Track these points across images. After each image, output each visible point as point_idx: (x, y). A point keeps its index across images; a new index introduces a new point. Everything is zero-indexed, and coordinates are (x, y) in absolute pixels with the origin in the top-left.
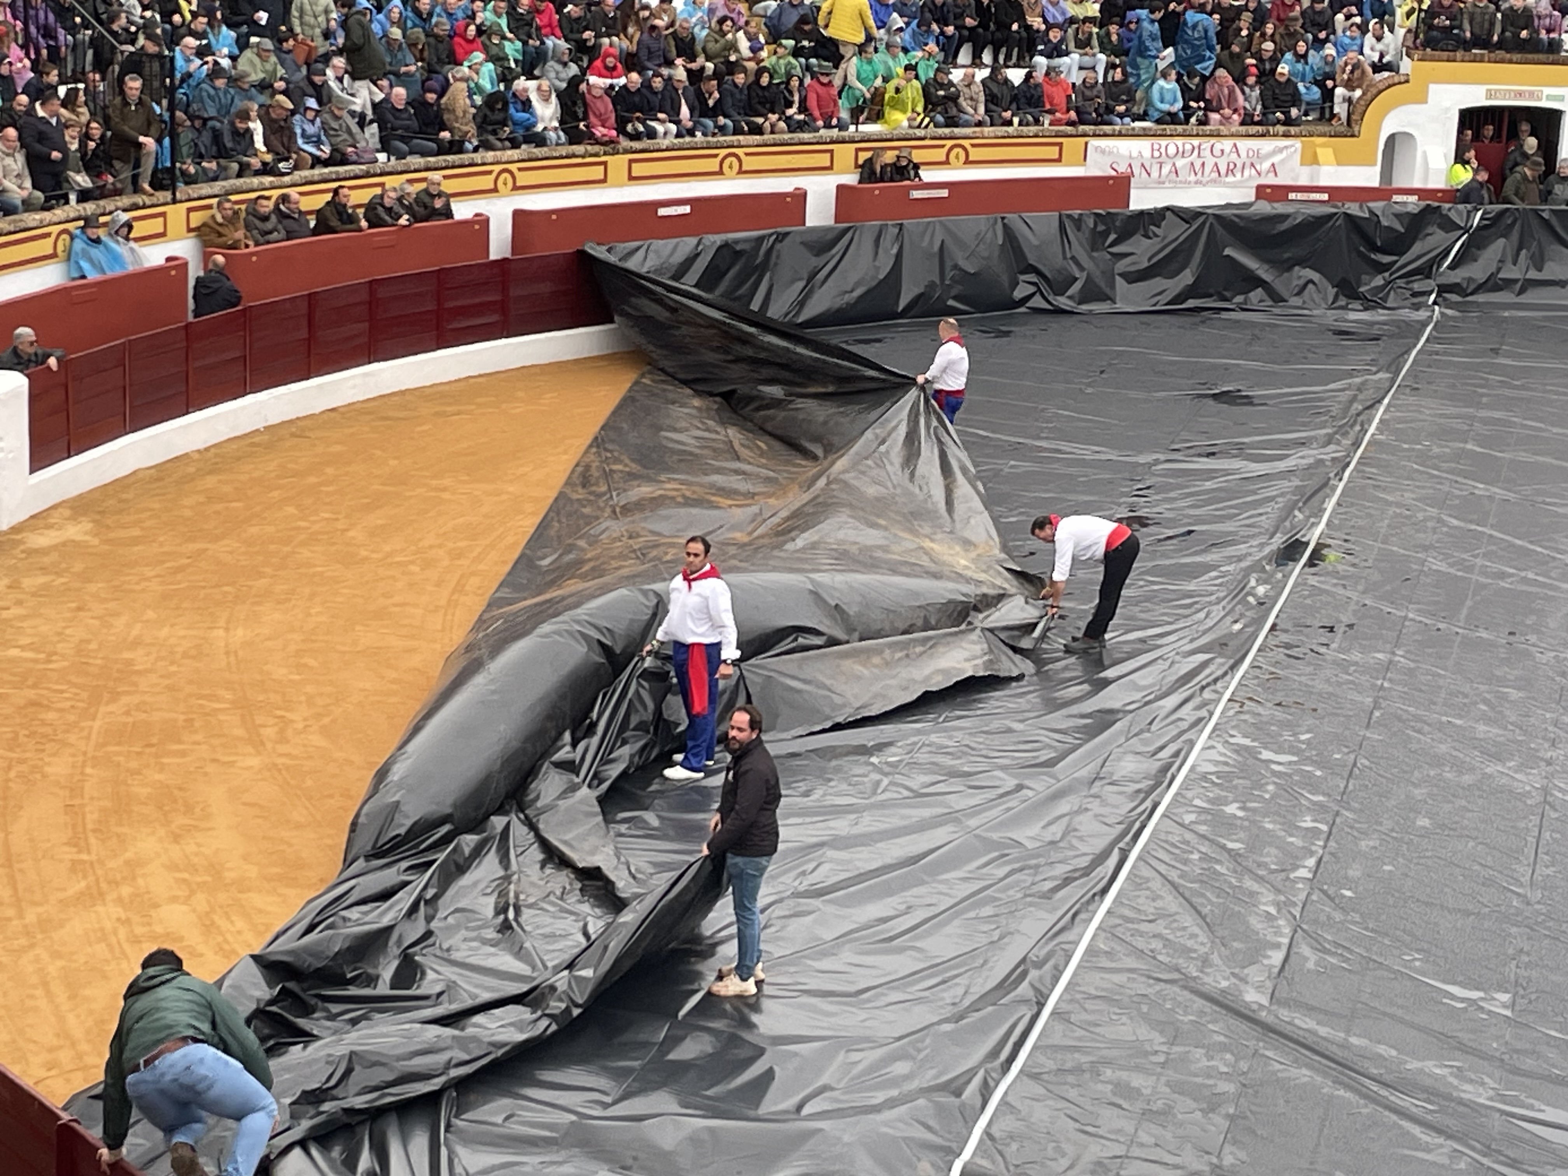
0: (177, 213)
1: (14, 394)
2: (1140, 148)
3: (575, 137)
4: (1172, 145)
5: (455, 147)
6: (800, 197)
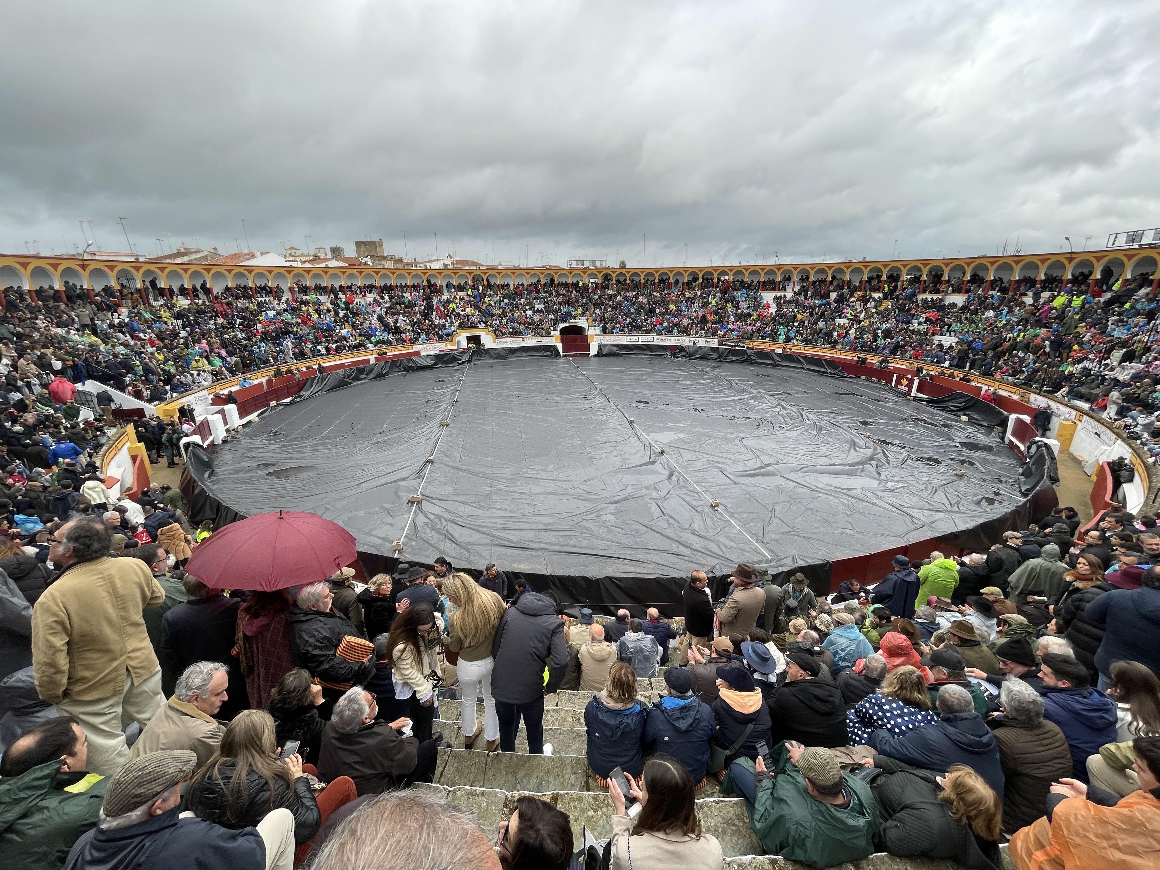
0: (259, 375)
1: (234, 408)
2: (421, 346)
3: (329, 354)
4: (425, 346)
6: (369, 360)
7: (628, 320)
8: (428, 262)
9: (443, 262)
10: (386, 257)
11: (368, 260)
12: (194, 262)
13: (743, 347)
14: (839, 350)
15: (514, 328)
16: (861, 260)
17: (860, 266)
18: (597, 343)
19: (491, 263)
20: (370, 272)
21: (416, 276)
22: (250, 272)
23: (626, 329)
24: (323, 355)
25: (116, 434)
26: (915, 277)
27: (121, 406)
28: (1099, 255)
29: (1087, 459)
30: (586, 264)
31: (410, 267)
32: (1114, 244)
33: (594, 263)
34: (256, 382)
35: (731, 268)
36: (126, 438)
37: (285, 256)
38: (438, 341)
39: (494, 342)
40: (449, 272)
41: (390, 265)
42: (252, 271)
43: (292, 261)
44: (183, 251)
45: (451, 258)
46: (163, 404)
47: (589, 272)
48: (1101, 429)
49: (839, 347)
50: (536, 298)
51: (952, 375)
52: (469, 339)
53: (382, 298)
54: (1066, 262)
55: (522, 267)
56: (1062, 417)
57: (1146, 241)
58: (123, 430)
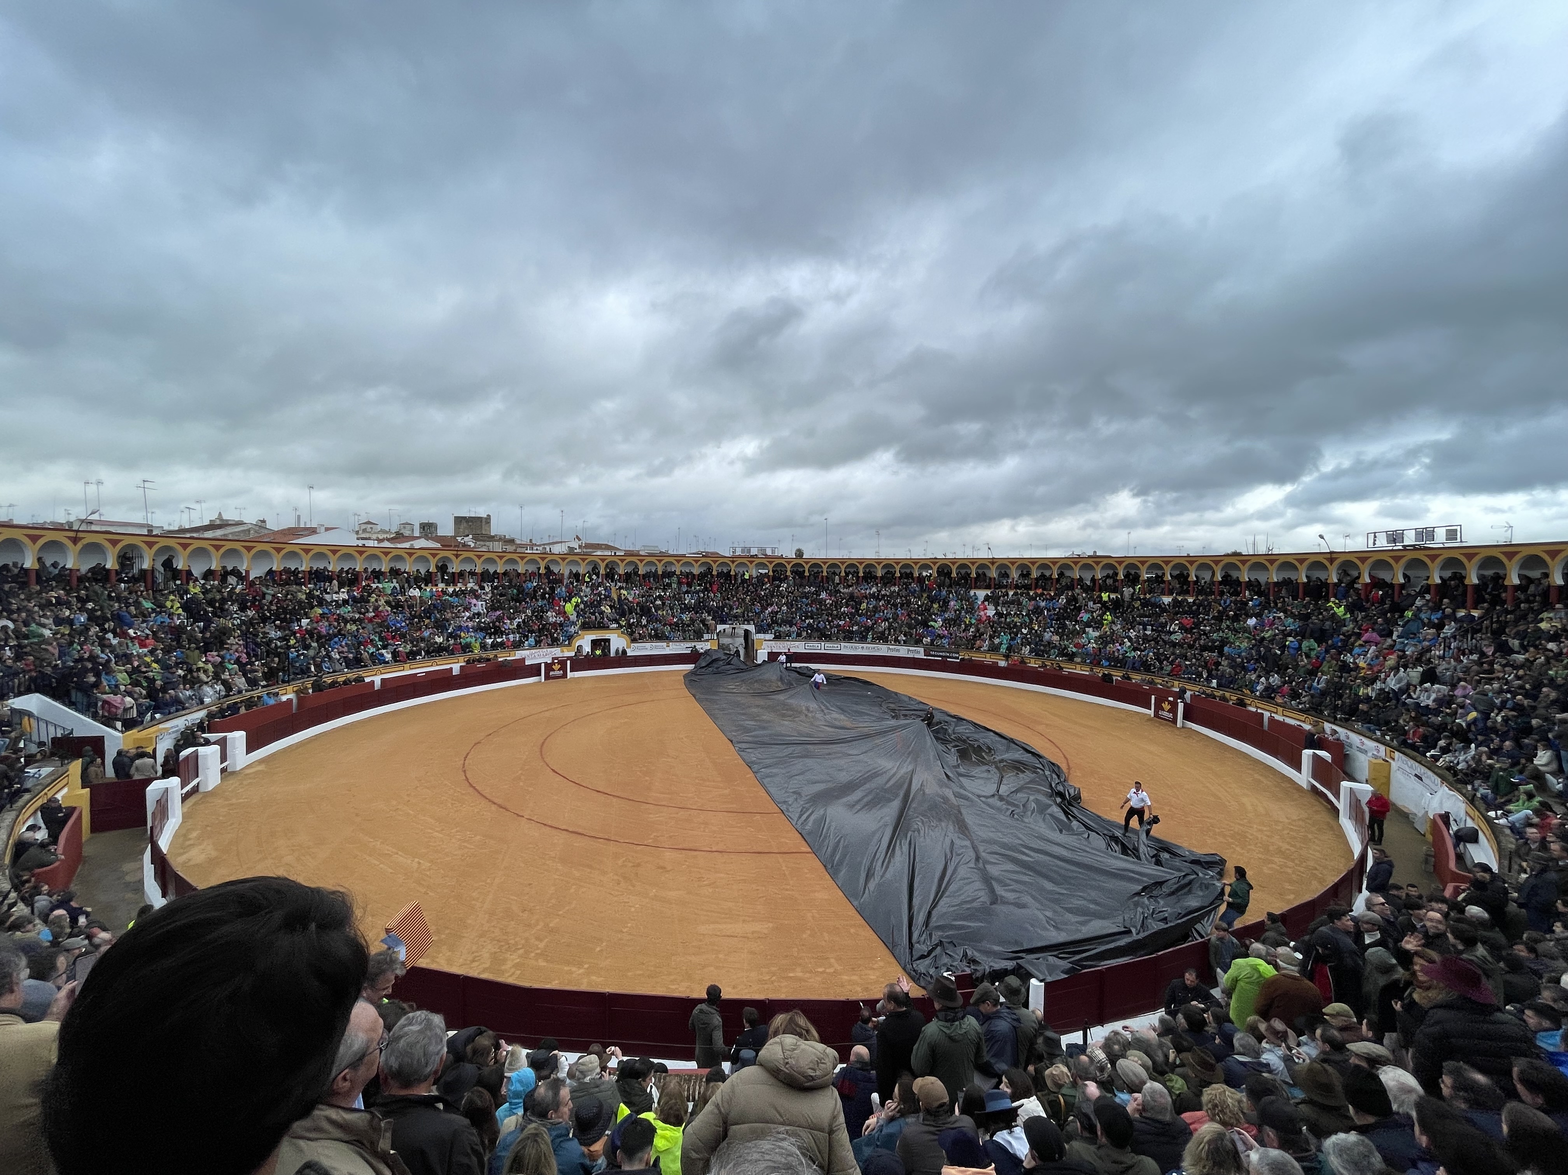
0: (290, 688)
1: (242, 736)
2: (527, 652)
3: (396, 661)
4: (533, 651)
5: (366, 666)
6: (451, 669)
7: (806, 622)
8: (549, 544)
9: (568, 544)
10: (493, 537)
11: (469, 540)
12: (230, 537)
13: (958, 658)
14: (1079, 664)
15: (656, 630)
16: (1091, 554)
17: (1090, 561)
18: (766, 651)
19: (630, 548)
20: (470, 555)
21: (533, 561)
22: (307, 551)
23: (804, 634)
24: (387, 662)
25: (52, 774)
26: (1157, 576)
27: (72, 733)
28: (1362, 556)
29: (1414, 810)
30: (754, 552)
31: (523, 550)
33: (763, 550)
34: (284, 698)
35: (934, 560)
36: (65, 782)
37: (357, 533)
38: (550, 645)
39: (628, 647)
40: (576, 558)
41: (498, 547)
42: (309, 550)
43: (366, 539)
44: (218, 522)
45: (579, 539)
46: (135, 731)
47: (757, 561)
48: (1421, 770)
49: (1078, 660)
50: (687, 592)
51: (1224, 698)
52: (595, 644)
53: (483, 588)
54: (1327, 563)
55: (671, 552)
56: (1370, 754)
57: (1407, 542)
58: (64, 768)
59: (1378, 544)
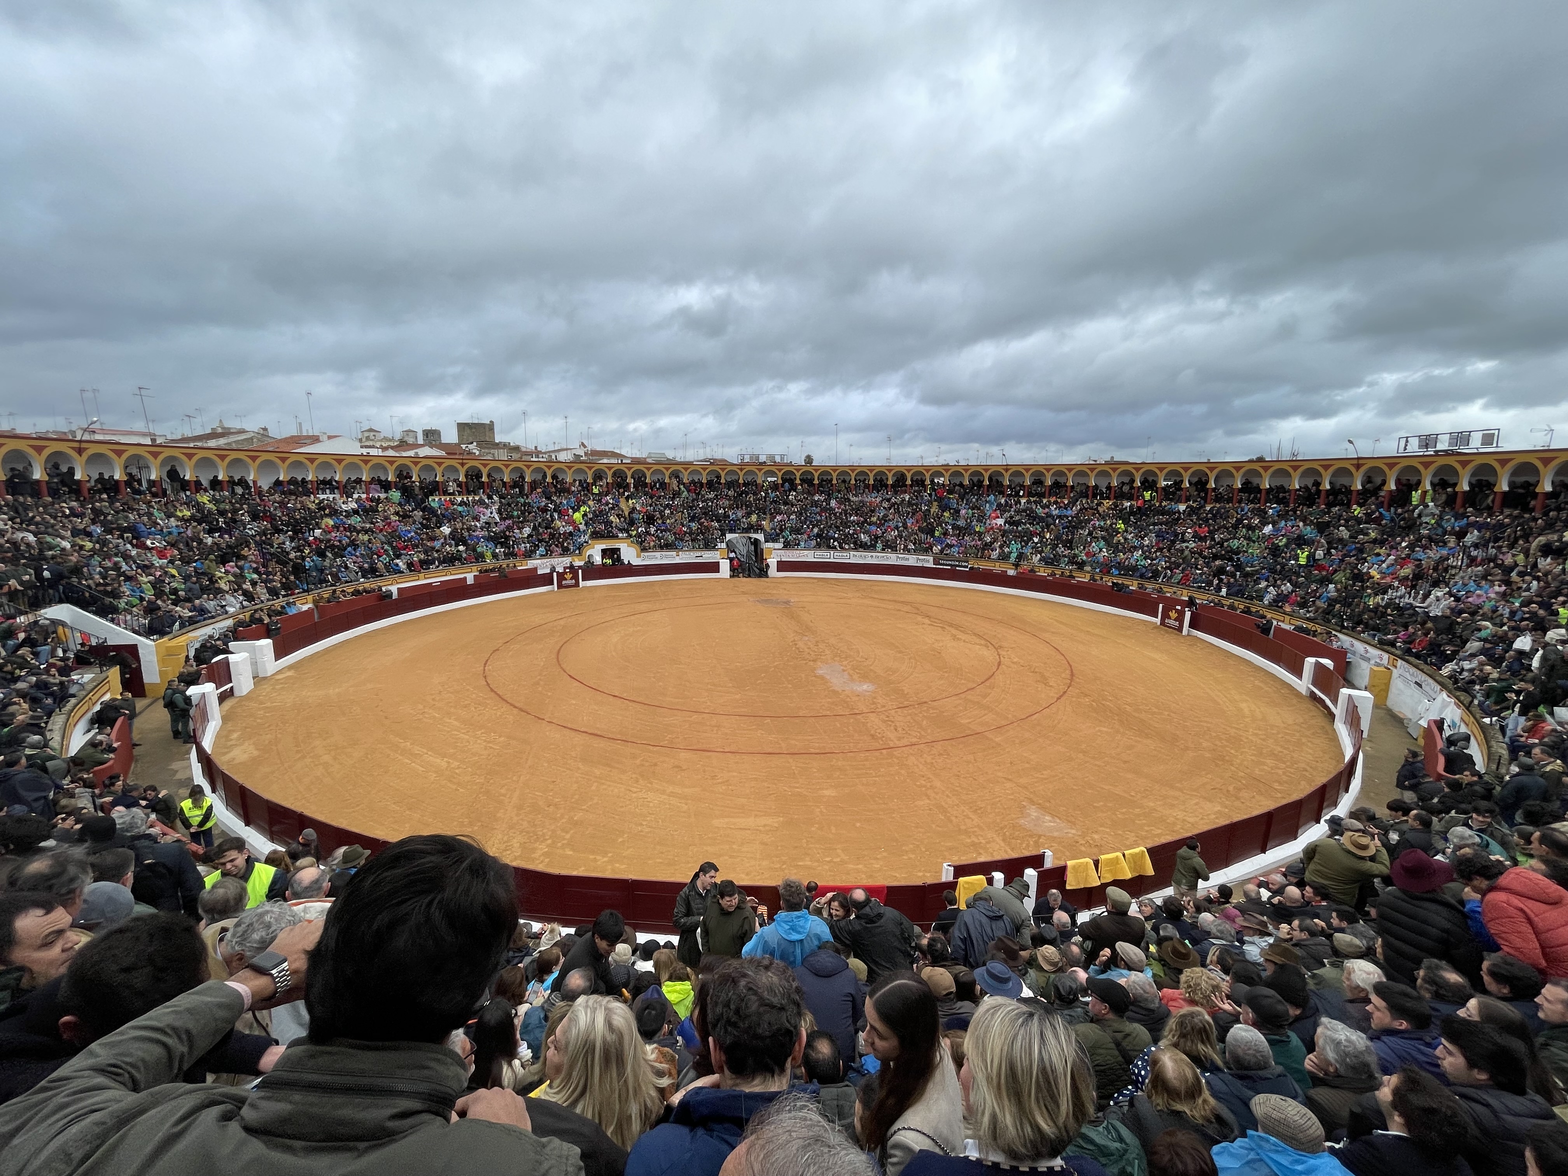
0: (307, 598)
1: (269, 644)
2: (539, 561)
3: (411, 571)
4: (545, 560)
6: (466, 578)
7: (816, 530)
8: (554, 451)
9: (574, 452)
10: (498, 444)
11: (473, 447)
12: (234, 446)
13: (966, 567)
14: (1088, 572)
15: (665, 539)
16: (1108, 460)
17: (1106, 468)
18: (775, 560)
19: (636, 454)
21: (539, 470)
22: (312, 461)
23: (813, 542)
24: (402, 572)
25: (92, 680)
26: (1175, 483)
27: (105, 641)
28: (1391, 462)
29: (1410, 716)
30: (762, 458)
31: (529, 458)
32: (1405, 449)
33: (772, 456)
34: (303, 608)
35: (946, 467)
36: (106, 687)
37: (360, 440)
38: (562, 555)
39: (638, 556)
40: (582, 466)
41: (503, 455)
42: (315, 460)
43: (370, 447)
44: (220, 430)
45: (585, 446)
46: (166, 639)
47: (766, 468)
48: (1422, 677)
49: (1088, 568)
50: (696, 500)
51: (1232, 607)
52: (606, 553)
53: (490, 497)
54: (1353, 470)
55: (678, 459)
56: (1372, 662)
57: (1440, 447)
58: (104, 675)
59: (1409, 449)
